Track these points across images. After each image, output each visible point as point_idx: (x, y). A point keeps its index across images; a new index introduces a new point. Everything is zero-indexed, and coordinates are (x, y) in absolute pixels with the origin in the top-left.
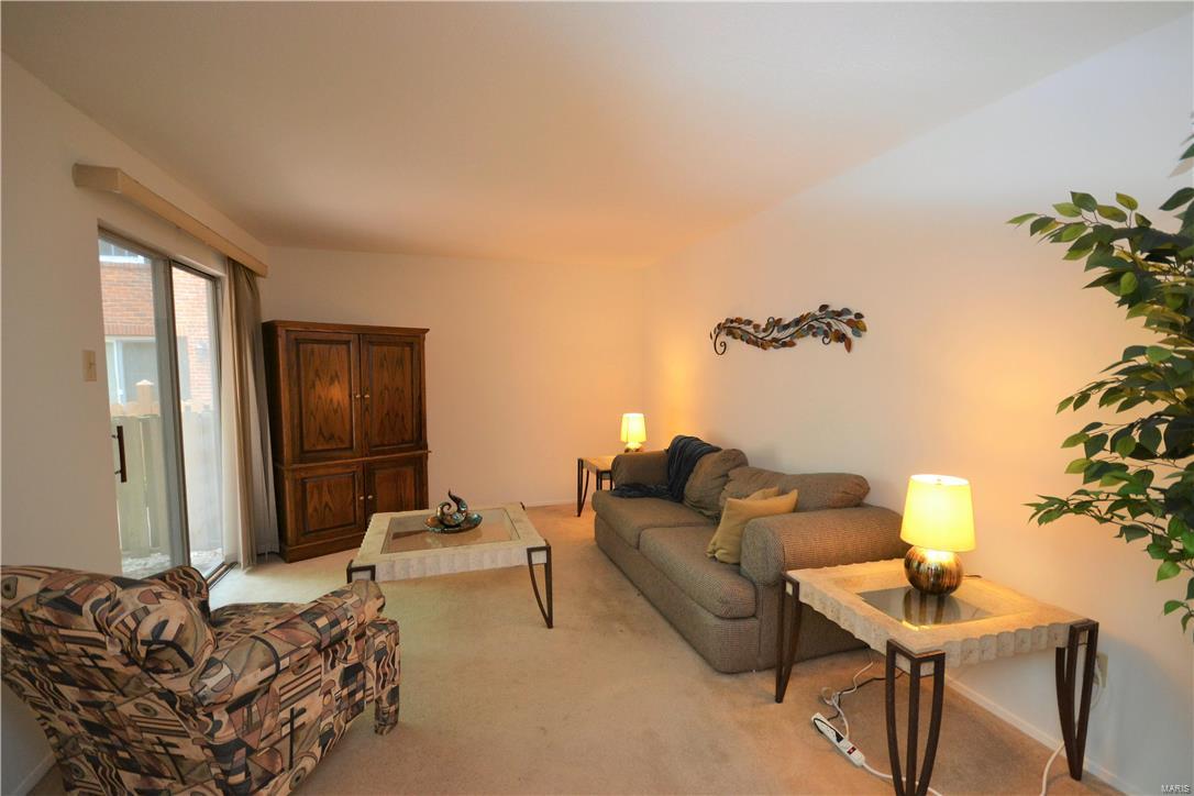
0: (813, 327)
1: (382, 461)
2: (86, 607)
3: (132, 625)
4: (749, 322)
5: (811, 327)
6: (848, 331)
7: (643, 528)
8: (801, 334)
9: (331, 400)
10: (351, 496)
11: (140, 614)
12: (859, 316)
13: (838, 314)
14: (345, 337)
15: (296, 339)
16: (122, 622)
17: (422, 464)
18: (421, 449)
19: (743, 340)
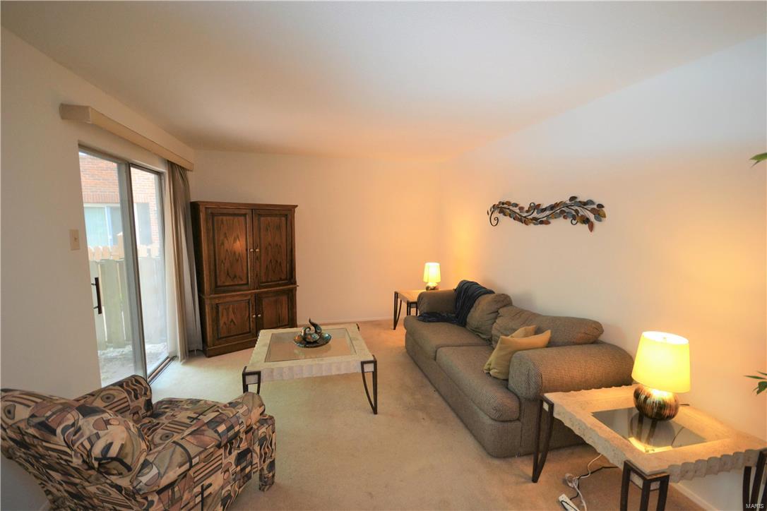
0: (564, 211)
1: (266, 292)
2: (59, 431)
3: (88, 446)
4: (516, 205)
5: (563, 212)
6: (592, 217)
7: (438, 347)
8: (555, 216)
9: (235, 253)
10: (247, 315)
11: (93, 439)
12: (600, 206)
13: (585, 204)
14: (243, 211)
15: (212, 213)
16: (82, 444)
17: (293, 295)
18: (292, 284)
19: (510, 217)
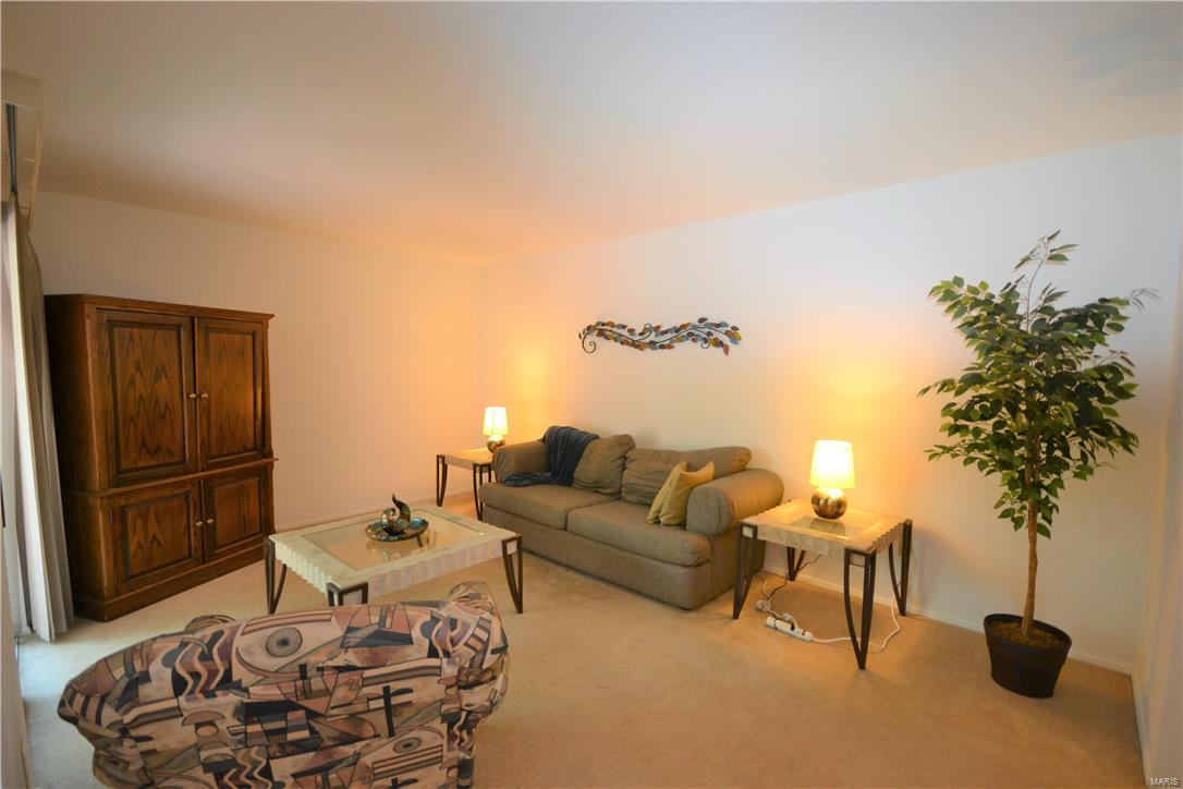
0: (693, 334)
1: (222, 475)
2: (416, 634)
3: (484, 636)
4: (624, 327)
5: (690, 334)
6: (726, 340)
7: (568, 511)
8: (681, 340)
9: (157, 402)
10: (185, 523)
11: (485, 624)
12: (735, 328)
13: (718, 326)
14: (175, 320)
15: (109, 321)
16: (473, 635)
18: (265, 456)
19: (616, 340)
